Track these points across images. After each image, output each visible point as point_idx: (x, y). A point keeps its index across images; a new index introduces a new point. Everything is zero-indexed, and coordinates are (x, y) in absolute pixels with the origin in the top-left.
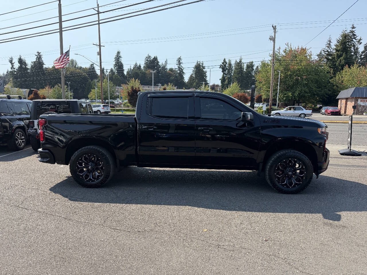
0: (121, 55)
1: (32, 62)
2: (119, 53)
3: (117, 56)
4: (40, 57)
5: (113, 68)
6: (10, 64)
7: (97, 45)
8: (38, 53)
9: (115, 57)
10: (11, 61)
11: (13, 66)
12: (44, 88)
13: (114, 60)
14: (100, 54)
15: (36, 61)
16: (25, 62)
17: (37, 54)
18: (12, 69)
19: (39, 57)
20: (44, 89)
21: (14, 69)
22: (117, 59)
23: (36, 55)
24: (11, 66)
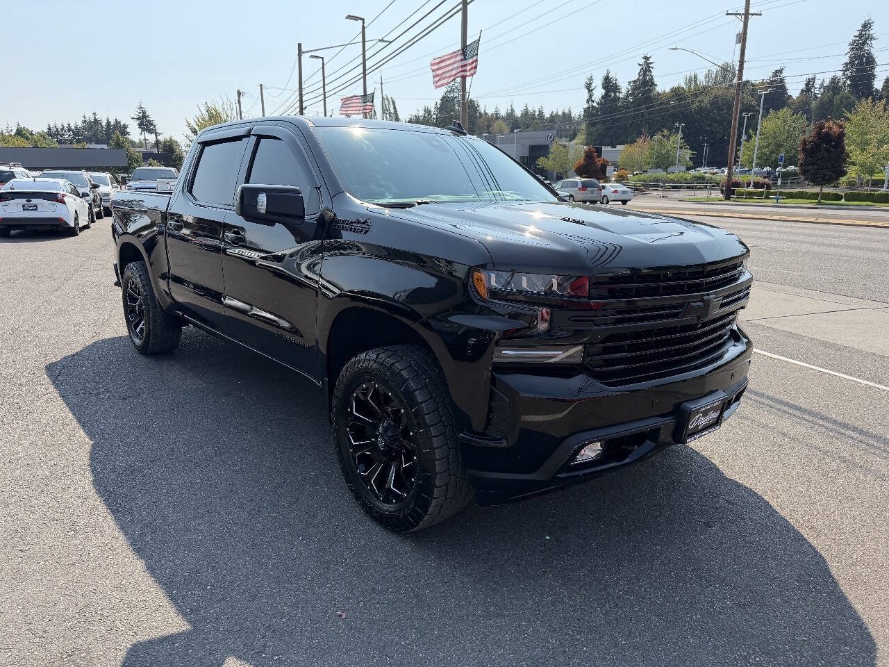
0: (874, 31)
1: (630, 82)
2: (866, 26)
3: (860, 36)
4: (649, 67)
5: (840, 74)
6: (587, 91)
7: (740, 14)
8: (647, 58)
9: (851, 39)
10: (589, 87)
11: (591, 96)
12: (635, 141)
13: (848, 48)
14: (742, 39)
15: (638, 79)
16: (615, 84)
17: (642, 62)
18: (588, 103)
19: (646, 68)
20: (635, 144)
21: (593, 101)
22: (857, 45)
23: (640, 65)
24: (587, 96)
